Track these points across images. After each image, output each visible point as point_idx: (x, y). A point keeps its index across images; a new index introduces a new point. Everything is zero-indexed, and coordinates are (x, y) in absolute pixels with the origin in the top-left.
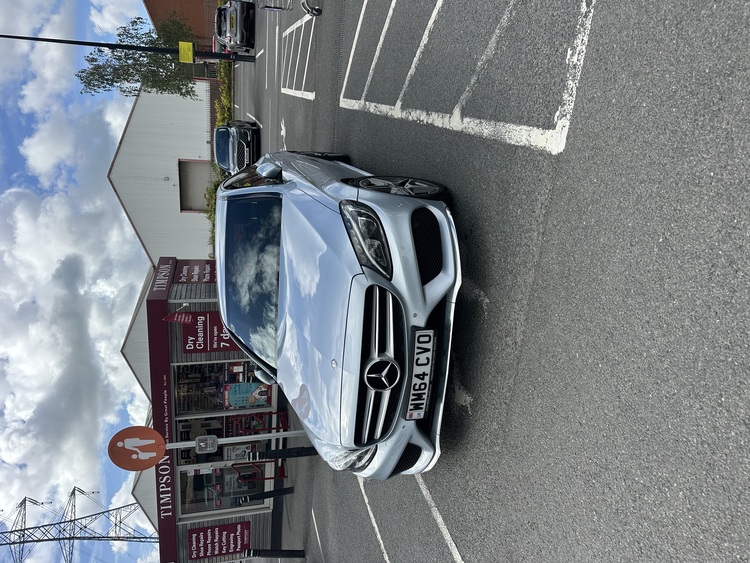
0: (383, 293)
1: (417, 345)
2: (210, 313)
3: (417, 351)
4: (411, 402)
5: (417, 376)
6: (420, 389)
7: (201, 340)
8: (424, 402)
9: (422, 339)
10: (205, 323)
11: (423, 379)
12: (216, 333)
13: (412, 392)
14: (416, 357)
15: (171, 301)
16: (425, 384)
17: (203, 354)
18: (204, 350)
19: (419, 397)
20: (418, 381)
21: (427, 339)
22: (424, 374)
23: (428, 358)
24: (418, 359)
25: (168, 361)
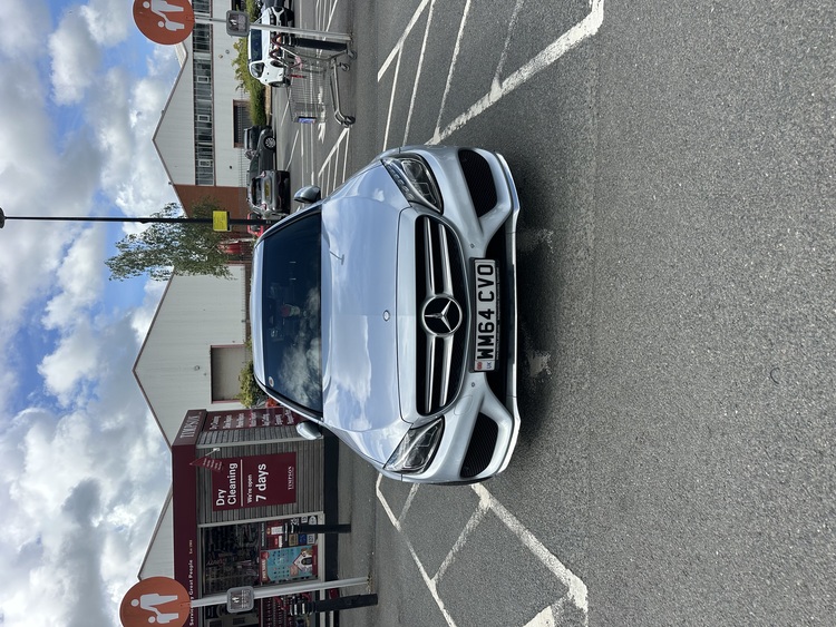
0: (435, 225)
1: (478, 276)
2: (243, 458)
3: (478, 283)
4: (478, 347)
5: (482, 313)
6: (486, 331)
7: (233, 492)
8: (493, 347)
9: (482, 270)
10: (238, 471)
11: (489, 318)
12: (250, 484)
13: (478, 334)
14: (478, 290)
15: (200, 446)
16: (492, 324)
17: (236, 512)
18: (237, 506)
19: (487, 341)
20: (484, 321)
21: (488, 270)
22: (490, 312)
23: (491, 293)
24: (481, 293)
25: (196, 522)
